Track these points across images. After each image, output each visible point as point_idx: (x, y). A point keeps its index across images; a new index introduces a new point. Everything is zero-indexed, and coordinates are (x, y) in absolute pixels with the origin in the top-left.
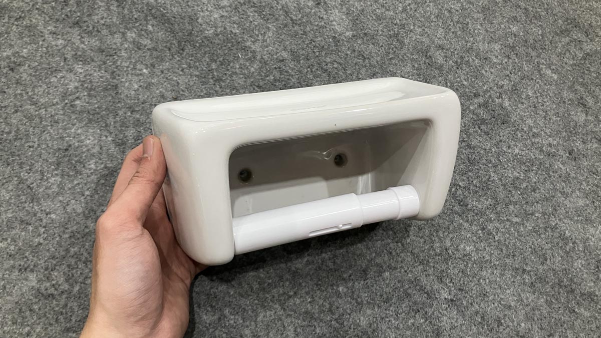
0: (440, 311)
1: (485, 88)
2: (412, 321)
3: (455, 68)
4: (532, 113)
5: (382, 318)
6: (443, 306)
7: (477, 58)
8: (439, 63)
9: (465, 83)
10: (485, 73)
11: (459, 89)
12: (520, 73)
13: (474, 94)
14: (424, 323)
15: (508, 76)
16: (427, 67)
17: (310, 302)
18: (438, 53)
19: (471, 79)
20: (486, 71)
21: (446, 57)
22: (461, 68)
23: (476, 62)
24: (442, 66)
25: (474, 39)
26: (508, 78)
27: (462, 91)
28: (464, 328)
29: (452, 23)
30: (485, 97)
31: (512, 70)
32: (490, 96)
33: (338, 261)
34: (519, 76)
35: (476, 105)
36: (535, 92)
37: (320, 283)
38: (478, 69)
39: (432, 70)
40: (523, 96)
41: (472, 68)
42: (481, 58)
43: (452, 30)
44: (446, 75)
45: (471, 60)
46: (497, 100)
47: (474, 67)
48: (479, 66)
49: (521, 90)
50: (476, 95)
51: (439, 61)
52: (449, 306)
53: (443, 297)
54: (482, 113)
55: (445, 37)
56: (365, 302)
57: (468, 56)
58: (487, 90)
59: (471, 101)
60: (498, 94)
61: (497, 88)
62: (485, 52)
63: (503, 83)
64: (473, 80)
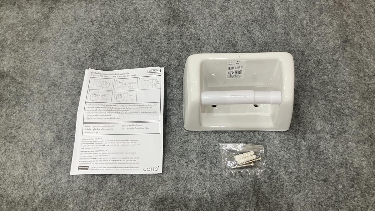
0: (311, 141)
1: (194, 171)
2: (325, 151)
3: (193, 192)
4: (189, 142)
5: (334, 164)
6: (308, 141)
7: (179, 183)
8: (196, 202)
9: (198, 183)
10: (185, 175)
11: (203, 184)
12: (172, 157)
13: (200, 175)
14: (321, 146)
15: (178, 162)
16: (203, 207)
17: (357, 197)
18: (191, 205)
19: (193, 180)
20: (184, 175)
21: (190, 200)
22: (191, 189)
23: (181, 183)
24: (197, 200)
25: (168, 191)
26: (179, 162)
27: (203, 182)
28: (310, 129)
29: (166, 207)
30: (199, 169)
31: (173, 162)
32: (196, 166)
33: (330, 195)
34: (174, 157)
35: (206, 171)
36: (176, 145)
37: (346, 198)
38: (186, 179)
39: (203, 204)
40: (183, 150)
41: (186, 183)
42: (178, 181)
43: (171, 205)
44: (200, 194)
45: (182, 186)
46: (196, 162)
47: (185, 182)
48: (183, 180)
49: (180, 152)
50: (200, 173)
51: (195, 203)
52: (306, 139)
53: (305, 143)
54: (208, 166)
55: (178, 207)
56: (335, 174)
57: (181, 189)
58: (194, 170)
59: (206, 174)
60: (192, 163)
61: (189, 164)
62: (173, 181)
63: (184, 163)
64: (193, 179)
